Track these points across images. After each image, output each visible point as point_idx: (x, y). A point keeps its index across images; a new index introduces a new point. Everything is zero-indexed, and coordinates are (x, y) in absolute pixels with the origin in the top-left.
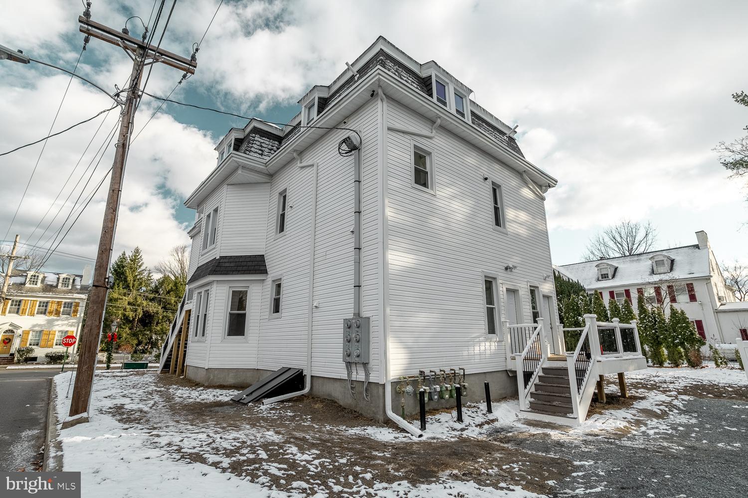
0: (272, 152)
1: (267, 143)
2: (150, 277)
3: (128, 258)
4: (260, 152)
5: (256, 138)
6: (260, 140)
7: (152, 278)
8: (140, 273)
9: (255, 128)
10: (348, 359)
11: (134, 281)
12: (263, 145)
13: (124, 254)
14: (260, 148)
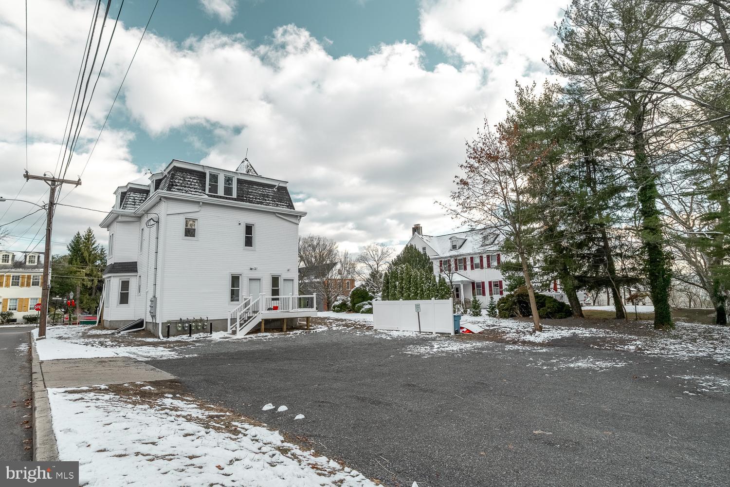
0: (142, 202)
1: (139, 196)
2: (103, 252)
3: (83, 238)
4: (133, 203)
5: (131, 195)
6: (133, 195)
7: (105, 253)
8: (94, 249)
9: (130, 188)
10: (152, 314)
11: (90, 256)
12: (136, 198)
13: (78, 234)
14: (134, 201)
